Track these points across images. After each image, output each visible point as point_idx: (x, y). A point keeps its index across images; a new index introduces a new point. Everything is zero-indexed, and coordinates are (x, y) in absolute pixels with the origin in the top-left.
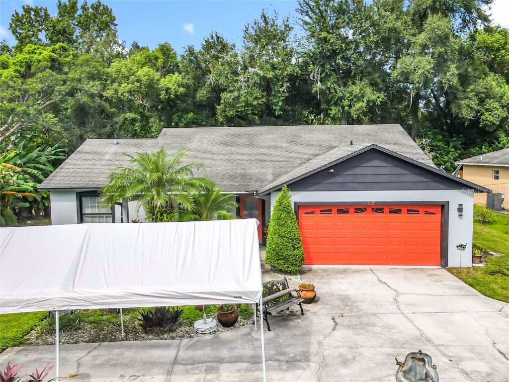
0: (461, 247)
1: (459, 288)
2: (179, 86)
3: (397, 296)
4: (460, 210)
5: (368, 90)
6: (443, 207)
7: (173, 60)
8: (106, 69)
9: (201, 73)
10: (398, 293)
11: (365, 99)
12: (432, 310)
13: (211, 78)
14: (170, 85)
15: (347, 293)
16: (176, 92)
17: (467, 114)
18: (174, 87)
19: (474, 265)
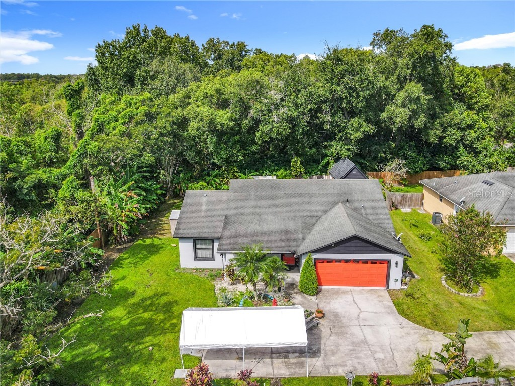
0: (396, 280)
1: (389, 307)
2: (230, 121)
3: (360, 313)
4: (397, 264)
5: (364, 124)
6: (389, 262)
7: (223, 96)
8: (171, 97)
9: (246, 108)
10: (361, 311)
11: (362, 129)
12: (372, 323)
13: (252, 112)
14: (223, 121)
15: (338, 311)
16: (227, 125)
17: (433, 139)
18: (226, 122)
19: (402, 287)
